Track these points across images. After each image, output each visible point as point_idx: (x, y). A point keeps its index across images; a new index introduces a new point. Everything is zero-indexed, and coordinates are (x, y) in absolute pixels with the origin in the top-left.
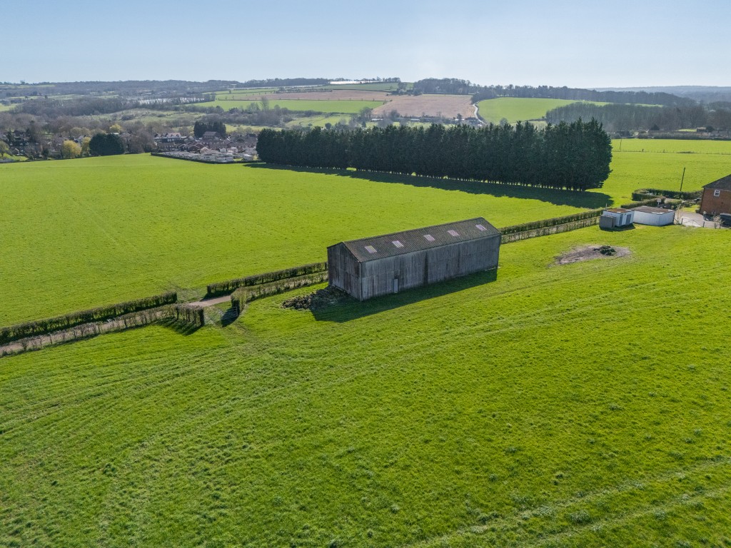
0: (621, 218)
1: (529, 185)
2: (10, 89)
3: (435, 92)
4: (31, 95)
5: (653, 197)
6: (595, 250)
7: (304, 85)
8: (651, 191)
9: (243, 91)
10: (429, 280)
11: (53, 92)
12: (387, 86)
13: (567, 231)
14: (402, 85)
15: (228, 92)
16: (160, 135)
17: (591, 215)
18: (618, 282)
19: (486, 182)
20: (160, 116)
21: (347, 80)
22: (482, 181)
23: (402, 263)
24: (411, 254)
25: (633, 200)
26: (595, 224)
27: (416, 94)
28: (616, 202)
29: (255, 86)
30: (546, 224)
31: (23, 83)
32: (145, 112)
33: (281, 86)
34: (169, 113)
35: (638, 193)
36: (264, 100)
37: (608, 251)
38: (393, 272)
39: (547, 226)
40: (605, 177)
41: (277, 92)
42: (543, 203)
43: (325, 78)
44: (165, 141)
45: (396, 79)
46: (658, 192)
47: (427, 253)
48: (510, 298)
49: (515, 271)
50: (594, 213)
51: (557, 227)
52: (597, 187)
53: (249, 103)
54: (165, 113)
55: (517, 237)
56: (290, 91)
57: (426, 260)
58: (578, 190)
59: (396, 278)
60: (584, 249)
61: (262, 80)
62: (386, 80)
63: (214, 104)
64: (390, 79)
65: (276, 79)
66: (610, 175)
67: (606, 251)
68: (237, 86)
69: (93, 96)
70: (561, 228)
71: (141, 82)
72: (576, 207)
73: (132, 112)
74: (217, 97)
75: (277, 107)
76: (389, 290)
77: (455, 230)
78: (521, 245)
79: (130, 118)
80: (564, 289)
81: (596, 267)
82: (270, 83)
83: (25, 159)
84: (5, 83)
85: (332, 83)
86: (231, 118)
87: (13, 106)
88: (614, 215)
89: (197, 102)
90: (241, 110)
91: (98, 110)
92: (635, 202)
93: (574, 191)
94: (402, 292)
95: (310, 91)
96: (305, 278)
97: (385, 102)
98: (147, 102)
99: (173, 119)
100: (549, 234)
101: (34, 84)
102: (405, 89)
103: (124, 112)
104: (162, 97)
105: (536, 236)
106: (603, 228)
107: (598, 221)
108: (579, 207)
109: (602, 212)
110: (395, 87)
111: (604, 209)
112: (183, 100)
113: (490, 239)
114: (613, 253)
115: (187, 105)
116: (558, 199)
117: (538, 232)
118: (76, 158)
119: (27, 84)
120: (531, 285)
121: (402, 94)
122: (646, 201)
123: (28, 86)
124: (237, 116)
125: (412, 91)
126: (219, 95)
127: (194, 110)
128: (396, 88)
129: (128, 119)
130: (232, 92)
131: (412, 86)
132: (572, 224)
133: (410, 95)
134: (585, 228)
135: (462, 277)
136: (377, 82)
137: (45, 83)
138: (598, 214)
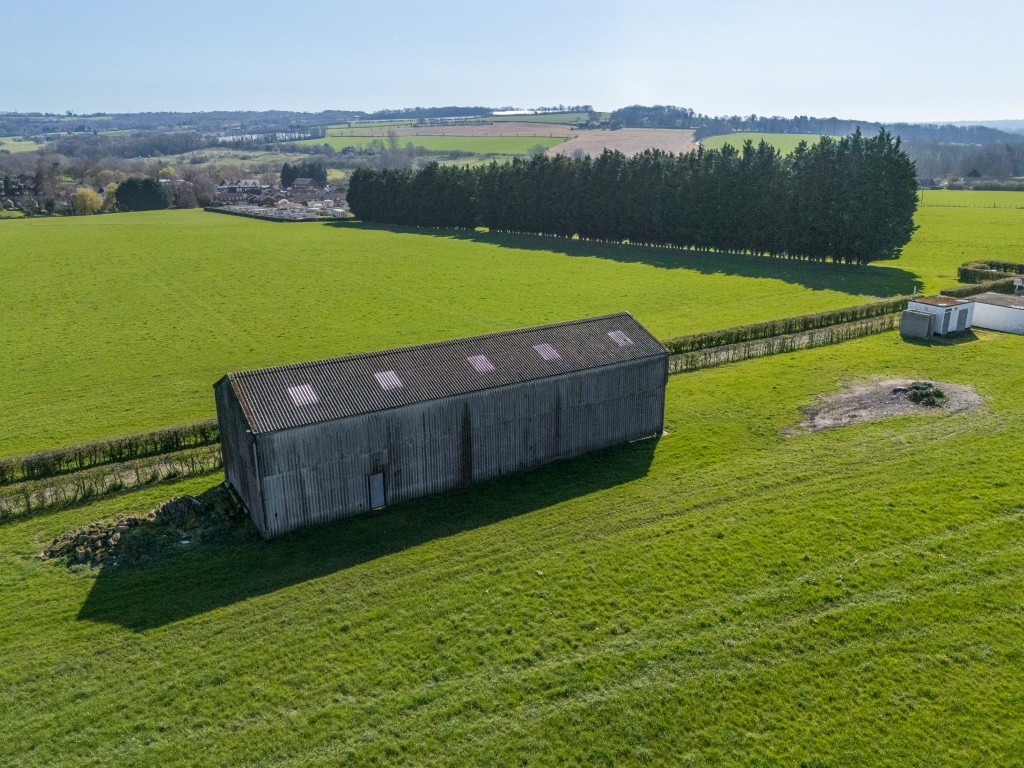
0: (947, 316)
1: (766, 255)
2: (51, 122)
3: (641, 125)
4: (77, 130)
5: (1000, 277)
6: (896, 391)
7: (455, 116)
8: (992, 265)
9: (367, 125)
10: (476, 472)
11: (106, 125)
12: (573, 117)
13: (832, 343)
14: (594, 115)
15: (346, 126)
16: (228, 183)
17: (881, 311)
18: (964, 493)
19: (693, 248)
20: (244, 158)
21: (518, 110)
22: (685, 248)
23: (393, 433)
24: (418, 408)
25: (960, 281)
26: (891, 329)
27: (614, 127)
28: (928, 284)
29: (386, 118)
30: (790, 328)
31: (70, 114)
32: (224, 152)
33: (421, 117)
34: (257, 153)
35: (970, 268)
36: (392, 136)
37: (928, 395)
38: (365, 456)
39: (790, 333)
40: (907, 240)
41: (415, 126)
42: (788, 285)
43: (486, 106)
44: (232, 190)
45: (586, 107)
46: (1007, 267)
47: (466, 406)
48: (667, 539)
49: (699, 447)
50: (888, 306)
51: (811, 335)
52: (889, 257)
53: (371, 140)
54: (251, 154)
55: (723, 356)
56: (433, 124)
57: (466, 422)
58: (855, 263)
59: (375, 471)
60: (871, 388)
61: (397, 109)
62: (573, 109)
63: (320, 142)
64: (578, 107)
65: (417, 108)
66: (915, 235)
67: (924, 396)
68: (362, 119)
69: (162, 130)
70: (821, 335)
71: (231, 113)
72: (851, 293)
73: (206, 153)
74: (329, 132)
75: (410, 145)
76: (357, 503)
77: (552, 344)
78: (728, 374)
79: (202, 161)
80: (820, 514)
81: (902, 438)
82: (408, 114)
83: (21, 214)
84: (47, 115)
85: (495, 113)
86: (342, 160)
87: (45, 144)
88: (932, 310)
89: (300, 139)
90: (358, 150)
91: (159, 149)
92: (968, 286)
93: (846, 265)
94: (396, 507)
95: (462, 123)
96: (167, 461)
97: (567, 139)
98: (229, 139)
99: (261, 163)
100: (792, 350)
101: (84, 116)
102: (597, 121)
103: (195, 152)
104: (251, 133)
105: (766, 355)
106: (909, 338)
107: (896, 323)
108: (856, 294)
109: (905, 304)
110: (584, 118)
111: (907, 297)
112: (280, 136)
113: (639, 366)
114: (938, 401)
115: (284, 143)
116: (816, 279)
117: (770, 346)
118: (95, 213)
119: (75, 115)
120: (733, 494)
121: (593, 127)
122: (987, 283)
123: (76, 119)
124: (352, 158)
125: (608, 123)
126: (331, 130)
127: (293, 150)
128: (587, 119)
129: (199, 163)
130: (352, 125)
131: (608, 117)
132: (842, 329)
133: (604, 129)
134: (870, 338)
135: (568, 462)
136: (561, 112)
137: (99, 115)
138: (896, 307)
